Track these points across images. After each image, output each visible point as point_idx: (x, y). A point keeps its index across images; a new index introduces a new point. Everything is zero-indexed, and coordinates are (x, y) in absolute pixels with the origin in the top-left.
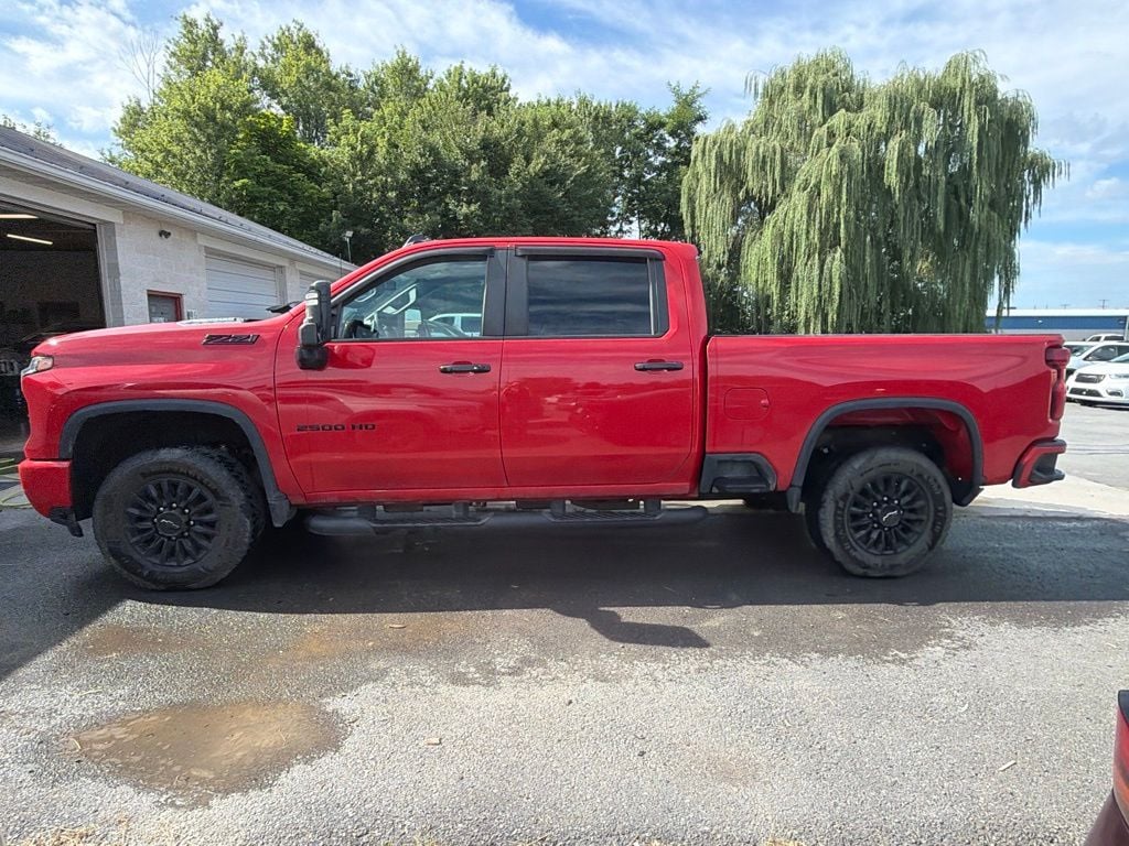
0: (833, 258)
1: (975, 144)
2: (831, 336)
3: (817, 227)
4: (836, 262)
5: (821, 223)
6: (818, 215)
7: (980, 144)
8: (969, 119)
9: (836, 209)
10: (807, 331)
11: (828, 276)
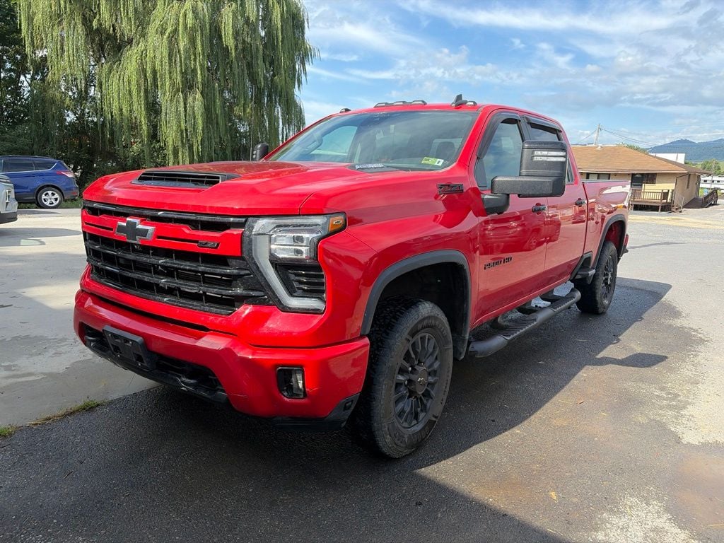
0: (194, 98)
1: (279, 26)
2: (196, 165)
3: (179, 69)
4: (197, 101)
5: (181, 66)
6: (178, 60)
7: (282, 26)
8: (274, 6)
9: (192, 57)
10: (176, 162)
11: (191, 113)
